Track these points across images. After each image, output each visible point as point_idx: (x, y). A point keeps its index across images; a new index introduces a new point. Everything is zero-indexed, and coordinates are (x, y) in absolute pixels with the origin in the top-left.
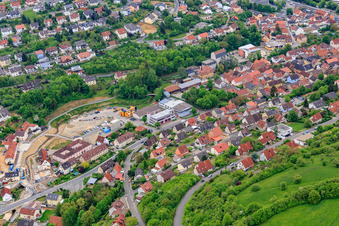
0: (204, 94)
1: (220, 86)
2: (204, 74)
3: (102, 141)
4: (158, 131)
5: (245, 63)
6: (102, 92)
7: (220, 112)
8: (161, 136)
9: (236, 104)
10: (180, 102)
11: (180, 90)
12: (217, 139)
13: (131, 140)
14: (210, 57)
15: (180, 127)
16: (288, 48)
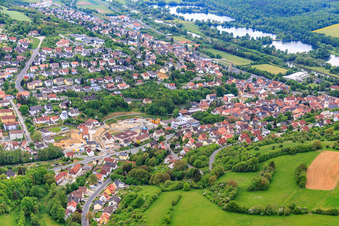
1: (215, 114)
2: (203, 106)
3: (145, 132)
5: (229, 104)
6: (136, 109)
7: (219, 125)
8: (184, 132)
9: (229, 122)
10: (191, 119)
11: (189, 113)
12: (223, 134)
13: (163, 134)
14: (205, 98)
15: (196, 129)
16: (257, 99)
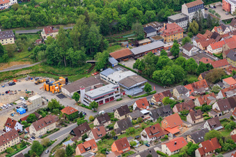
0: (165, 63)
1: (190, 53)
2: (169, 34)
3: (12, 127)
4: (94, 115)
5: (229, 21)
6: (22, 55)
7: (183, 92)
8: (96, 122)
9: (209, 80)
10: (130, 74)
11: (133, 57)
12: (173, 132)
13: (53, 126)
14: (180, 10)
15: (124, 110)
